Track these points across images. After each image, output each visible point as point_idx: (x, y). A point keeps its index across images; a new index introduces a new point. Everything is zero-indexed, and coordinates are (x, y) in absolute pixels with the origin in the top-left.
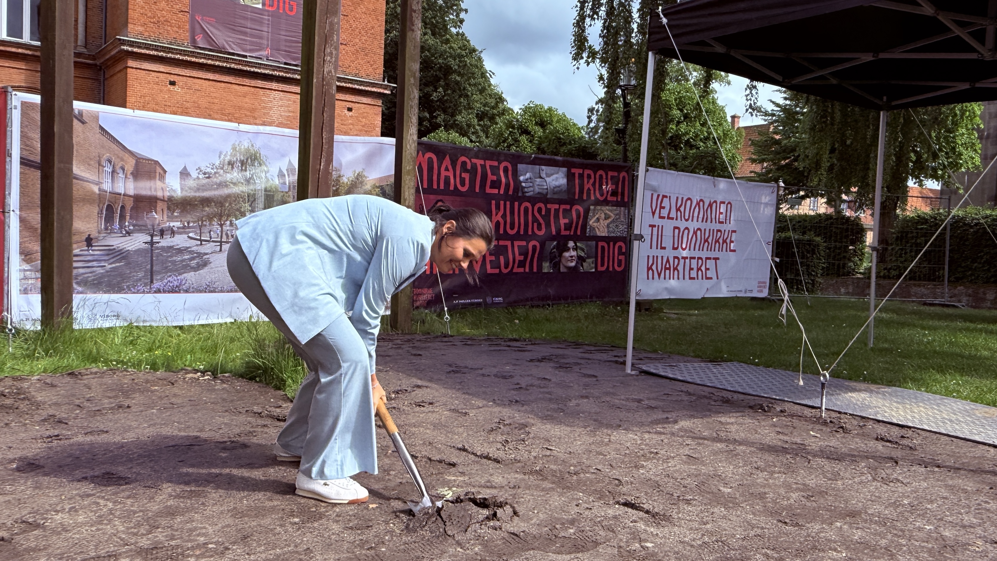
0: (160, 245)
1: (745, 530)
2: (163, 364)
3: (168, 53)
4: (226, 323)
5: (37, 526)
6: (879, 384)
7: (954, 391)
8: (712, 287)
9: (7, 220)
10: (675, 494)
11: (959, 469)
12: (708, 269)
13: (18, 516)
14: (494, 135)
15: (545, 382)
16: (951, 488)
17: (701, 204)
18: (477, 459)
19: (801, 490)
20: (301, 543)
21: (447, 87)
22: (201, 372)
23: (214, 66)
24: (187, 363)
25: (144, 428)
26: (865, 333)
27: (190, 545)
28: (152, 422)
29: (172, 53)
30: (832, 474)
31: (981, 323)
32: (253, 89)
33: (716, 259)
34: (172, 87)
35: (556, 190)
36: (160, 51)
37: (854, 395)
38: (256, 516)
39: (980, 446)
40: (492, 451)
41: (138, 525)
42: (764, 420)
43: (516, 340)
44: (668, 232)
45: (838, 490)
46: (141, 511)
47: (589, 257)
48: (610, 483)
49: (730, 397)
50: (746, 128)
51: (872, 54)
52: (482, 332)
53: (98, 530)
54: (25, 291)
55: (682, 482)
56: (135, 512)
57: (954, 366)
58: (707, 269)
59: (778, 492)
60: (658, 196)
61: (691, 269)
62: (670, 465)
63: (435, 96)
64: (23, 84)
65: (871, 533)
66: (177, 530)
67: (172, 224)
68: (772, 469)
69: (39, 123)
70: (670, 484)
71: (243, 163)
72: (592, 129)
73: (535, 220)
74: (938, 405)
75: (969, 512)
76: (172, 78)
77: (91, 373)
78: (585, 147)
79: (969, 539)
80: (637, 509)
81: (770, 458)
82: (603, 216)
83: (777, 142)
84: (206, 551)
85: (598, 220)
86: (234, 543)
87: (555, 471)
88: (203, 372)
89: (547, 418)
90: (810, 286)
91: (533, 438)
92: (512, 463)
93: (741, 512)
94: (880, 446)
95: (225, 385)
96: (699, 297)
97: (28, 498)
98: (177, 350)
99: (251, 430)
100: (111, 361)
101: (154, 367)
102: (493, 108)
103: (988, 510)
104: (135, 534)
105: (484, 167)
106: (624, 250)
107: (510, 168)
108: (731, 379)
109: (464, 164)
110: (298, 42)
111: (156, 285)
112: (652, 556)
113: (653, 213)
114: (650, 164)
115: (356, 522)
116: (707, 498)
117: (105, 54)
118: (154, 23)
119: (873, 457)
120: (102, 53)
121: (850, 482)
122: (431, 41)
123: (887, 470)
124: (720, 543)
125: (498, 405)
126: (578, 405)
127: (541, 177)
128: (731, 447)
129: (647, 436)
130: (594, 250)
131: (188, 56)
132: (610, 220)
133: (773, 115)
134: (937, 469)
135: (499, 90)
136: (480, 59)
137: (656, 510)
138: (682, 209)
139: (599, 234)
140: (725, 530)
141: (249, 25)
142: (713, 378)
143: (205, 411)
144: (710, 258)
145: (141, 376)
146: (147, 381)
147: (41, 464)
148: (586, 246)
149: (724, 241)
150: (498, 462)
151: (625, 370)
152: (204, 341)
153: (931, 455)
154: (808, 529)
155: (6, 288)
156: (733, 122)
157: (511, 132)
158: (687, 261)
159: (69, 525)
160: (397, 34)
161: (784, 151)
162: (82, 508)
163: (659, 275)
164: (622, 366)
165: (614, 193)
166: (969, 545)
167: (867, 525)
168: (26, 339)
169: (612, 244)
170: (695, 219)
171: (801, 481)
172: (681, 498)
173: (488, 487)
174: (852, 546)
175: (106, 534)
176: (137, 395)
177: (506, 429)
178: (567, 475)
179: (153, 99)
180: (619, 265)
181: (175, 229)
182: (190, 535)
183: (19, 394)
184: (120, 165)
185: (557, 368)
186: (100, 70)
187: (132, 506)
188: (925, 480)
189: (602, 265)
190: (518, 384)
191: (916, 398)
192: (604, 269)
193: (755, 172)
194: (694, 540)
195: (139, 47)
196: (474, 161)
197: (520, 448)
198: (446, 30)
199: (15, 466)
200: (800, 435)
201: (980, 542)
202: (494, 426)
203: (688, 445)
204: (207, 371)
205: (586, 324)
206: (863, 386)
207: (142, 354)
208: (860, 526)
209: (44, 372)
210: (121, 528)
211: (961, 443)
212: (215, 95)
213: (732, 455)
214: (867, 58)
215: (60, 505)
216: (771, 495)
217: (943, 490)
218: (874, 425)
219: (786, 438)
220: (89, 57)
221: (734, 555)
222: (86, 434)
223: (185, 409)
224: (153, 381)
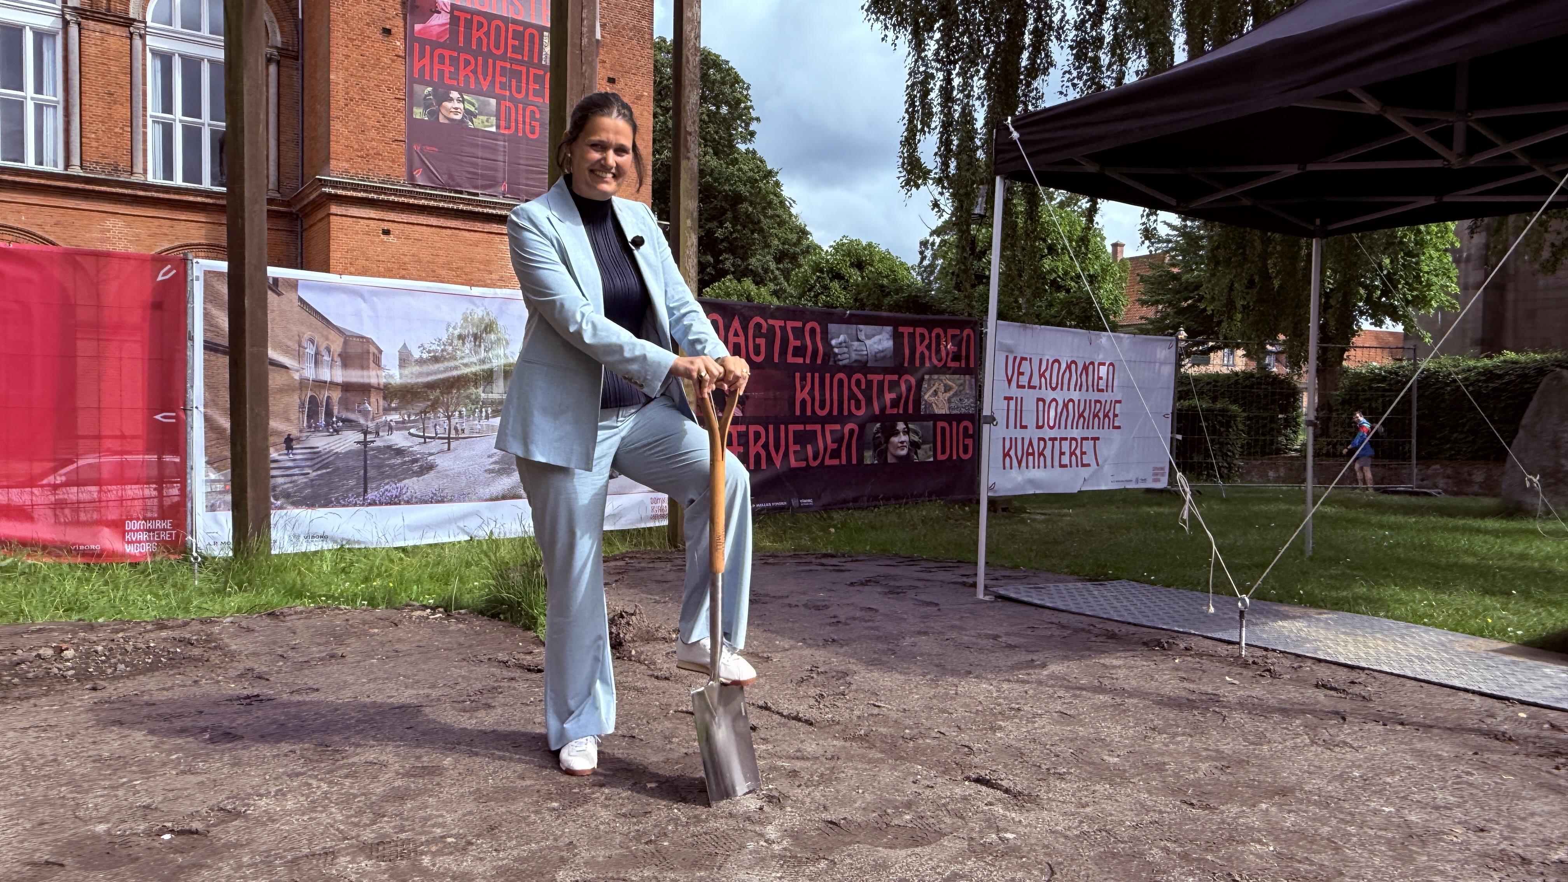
0: (375, 444)
1: (1137, 815)
2: (383, 598)
3: (380, 194)
4: (459, 542)
5: (238, 815)
6: (1321, 607)
7: (1426, 615)
8: (1091, 476)
9: (189, 420)
10: (1043, 767)
11: (1431, 727)
12: (1085, 453)
13: (214, 802)
14: (797, 281)
15: (872, 613)
16: (1419, 754)
17: (1073, 366)
18: (783, 720)
19: (1213, 759)
20: (561, 836)
21: (735, 220)
22: (432, 608)
23: (438, 208)
24: (413, 597)
25: (363, 684)
26: (1302, 536)
27: (423, 838)
28: (372, 676)
29: (385, 194)
30: (1255, 736)
31: (1464, 518)
32: (486, 236)
33: (1095, 439)
34: (385, 238)
35: (879, 357)
36: (370, 192)
37: (1285, 624)
38: (506, 800)
39: (1461, 694)
40: (802, 709)
41: (360, 813)
42: (1162, 661)
43: (832, 556)
44: (1030, 405)
45: (1264, 758)
46: (363, 794)
47: (924, 443)
48: (957, 751)
49: (1116, 631)
50: (1131, 259)
51: (1296, 166)
52: (789, 545)
53: (310, 819)
54: (212, 508)
55: (1053, 748)
56: (355, 796)
57: (1424, 580)
58: (1083, 453)
59: (1181, 763)
60: (1015, 358)
61: (1062, 454)
62: (1036, 725)
63: (719, 234)
64: (203, 241)
65: (1309, 818)
66: (407, 820)
67: (389, 418)
68: (1174, 729)
69: (226, 297)
70: (1037, 753)
71: (476, 337)
72: (926, 268)
73: (852, 396)
74: (1402, 636)
75: (1445, 787)
76: (386, 226)
77: (296, 613)
78: (916, 296)
79: (1443, 824)
80: (993, 788)
81: (1171, 714)
82: (942, 389)
83: (1175, 277)
84: (445, 847)
85: (936, 393)
86: (479, 836)
87: (886, 736)
88: (434, 609)
89: (873, 663)
90: (1226, 471)
91: (856, 691)
92: (830, 725)
93: (1132, 790)
94: (1320, 695)
95: (461, 626)
96: (1075, 490)
97: (226, 778)
98: (401, 580)
99: (496, 685)
100: (320, 596)
101: (373, 603)
102: (795, 245)
103: (1471, 785)
104: (356, 825)
105: (783, 329)
106: (971, 432)
107: (818, 330)
108: (1118, 605)
109: (758, 326)
110: (545, 173)
111: (370, 496)
112: (1014, 851)
113: (1010, 381)
114: (1001, 316)
115: (630, 807)
116: (1086, 771)
117: (303, 199)
118: (362, 157)
119: (1313, 712)
120: (298, 198)
121: (1280, 747)
122: (714, 162)
123: (1331, 730)
124: (1104, 834)
125: (810, 646)
126: (914, 645)
127: (859, 340)
128: (1118, 700)
129: (1005, 686)
130: (931, 432)
131: (405, 196)
132: (951, 393)
133: (1169, 241)
134: (1399, 727)
135: (801, 221)
136: (777, 184)
137: (1019, 788)
138: (1047, 375)
139: (937, 411)
140: (1111, 815)
141: (480, 154)
142: (1093, 603)
143: (437, 661)
144: (1087, 439)
145: (357, 616)
146: (364, 623)
147: (239, 733)
148: (922, 427)
149: (1106, 415)
150: (811, 724)
151: (975, 594)
152: (434, 565)
153: (1391, 708)
154: (1222, 812)
155: (189, 505)
156: (1115, 252)
157: (819, 277)
158: (1057, 443)
159: (276, 812)
160: (669, 154)
161: (1186, 288)
162: (290, 791)
163: (1020, 463)
164: (972, 589)
165: (957, 357)
166: (1444, 833)
167: (1304, 807)
168: (215, 570)
169: (954, 424)
170: (1065, 387)
171: (1213, 747)
172: (1052, 771)
173: (798, 758)
174: (1283, 836)
175: (321, 824)
176: (353, 640)
177: (820, 679)
178: (901, 741)
179: (363, 253)
180: (966, 451)
181: (393, 424)
182: (423, 826)
183: (209, 642)
184: (325, 345)
185: (886, 593)
186: (297, 219)
187: (351, 787)
188: (1382, 743)
189: (943, 452)
190: (835, 617)
191: (1372, 627)
192: (944, 457)
193: (1147, 319)
194: (1069, 828)
195: (344, 189)
196: (771, 322)
197: (839, 705)
198: (732, 147)
199: (207, 736)
200: (1211, 681)
201: (1459, 830)
202: (804, 675)
203: (1060, 697)
204: (438, 607)
205: (924, 531)
206: (1298, 611)
207: (357, 585)
208: (1293, 808)
209: (238, 612)
210: (339, 817)
211: (1434, 689)
212: (438, 245)
213: (1119, 710)
214: (1291, 170)
215: (265, 787)
216: (1172, 766)
217: (1408, 757)
218: (1314, 667)
219: (1192, 686)
220: (282, 203)
221: (1123, 849)
222: (292, 693)
223: (413, 658)
224: (372, 622)
